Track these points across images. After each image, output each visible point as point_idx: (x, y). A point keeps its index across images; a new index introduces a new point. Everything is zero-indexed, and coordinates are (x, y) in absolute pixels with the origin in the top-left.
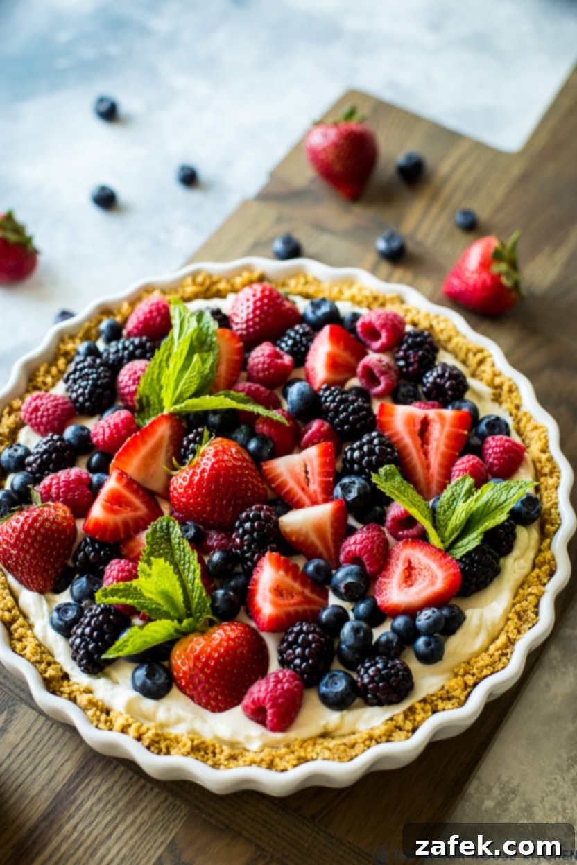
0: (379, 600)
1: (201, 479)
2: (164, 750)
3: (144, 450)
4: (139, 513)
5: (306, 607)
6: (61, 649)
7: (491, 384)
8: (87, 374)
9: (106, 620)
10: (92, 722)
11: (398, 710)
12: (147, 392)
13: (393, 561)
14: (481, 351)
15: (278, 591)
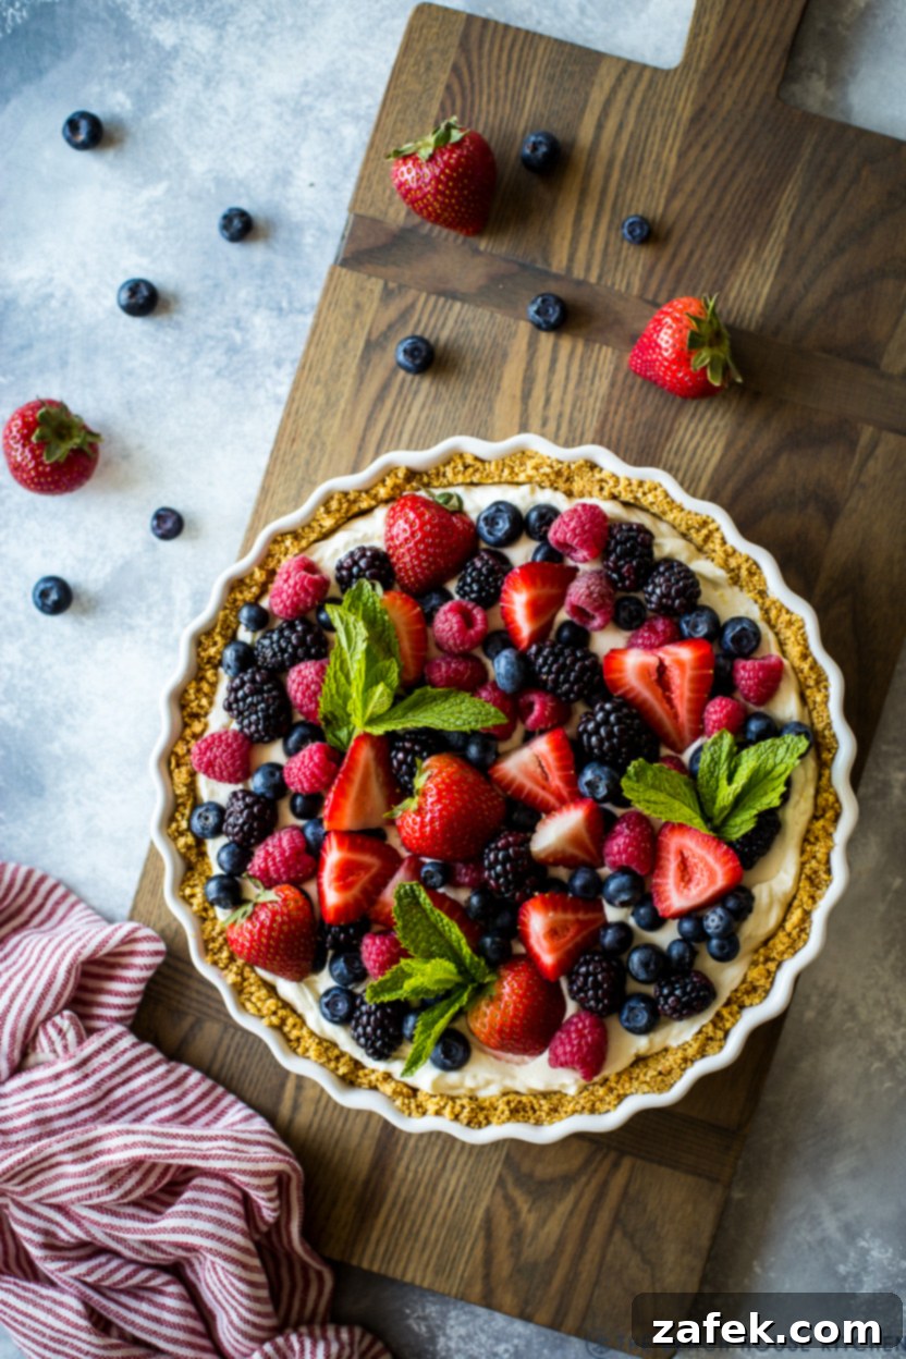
0: (660, 908)
1: (433, 830)
2: (484, 1122)
3: (353, 791)
4: (374, 870)
5: (585, 933)
6: (342, 1037)
7: (725, 566)
8: (252, 704)
9: (384, 1014)
10: (403, 1112)
11: (705, 1018)
12: (330, 709)
13: (664, 854)
14: (705, 523)
15: (553, 933)
